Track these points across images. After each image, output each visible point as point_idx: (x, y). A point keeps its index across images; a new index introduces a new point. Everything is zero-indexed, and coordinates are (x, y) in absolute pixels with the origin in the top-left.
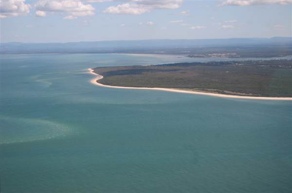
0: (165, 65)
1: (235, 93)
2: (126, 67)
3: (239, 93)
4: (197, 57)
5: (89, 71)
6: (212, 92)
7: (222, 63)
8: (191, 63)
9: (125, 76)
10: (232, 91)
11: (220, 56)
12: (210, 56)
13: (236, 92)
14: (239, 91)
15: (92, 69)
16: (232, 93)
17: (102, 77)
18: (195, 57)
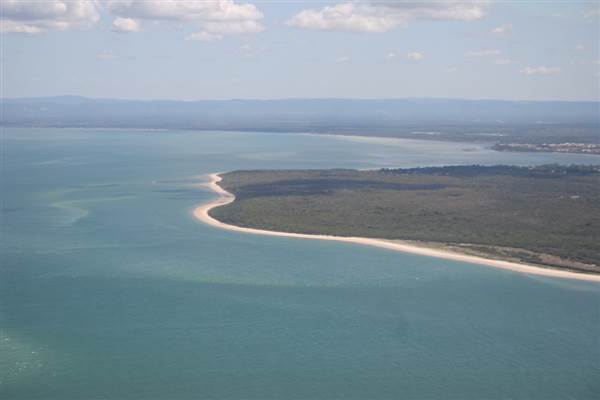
0: (418, 169)
1: (567, 262)
2: (310, 171)
3: (578, 264)
4: (517, 149)
5: (210, 180)
6: (503, 257)
7: (574, 170)
8: (492, 167)
9: (289, 199)
10: (564, 257)
11: (579, 150)
12: (551, 150)
13: (572, 259)
14: (581, 258)
15: (219, 176)
16: (560, 262)
17: (232, 199)
18: (511, 149)
